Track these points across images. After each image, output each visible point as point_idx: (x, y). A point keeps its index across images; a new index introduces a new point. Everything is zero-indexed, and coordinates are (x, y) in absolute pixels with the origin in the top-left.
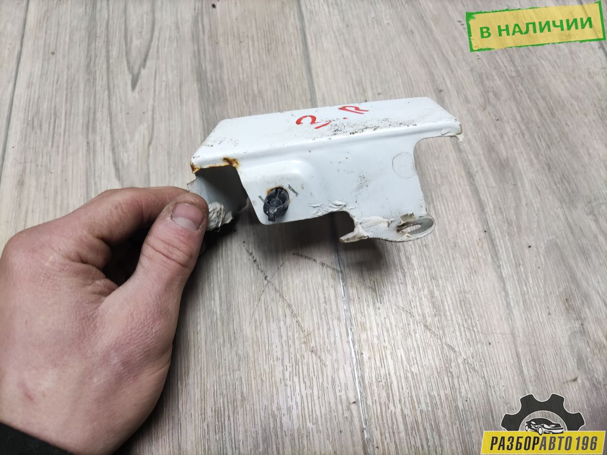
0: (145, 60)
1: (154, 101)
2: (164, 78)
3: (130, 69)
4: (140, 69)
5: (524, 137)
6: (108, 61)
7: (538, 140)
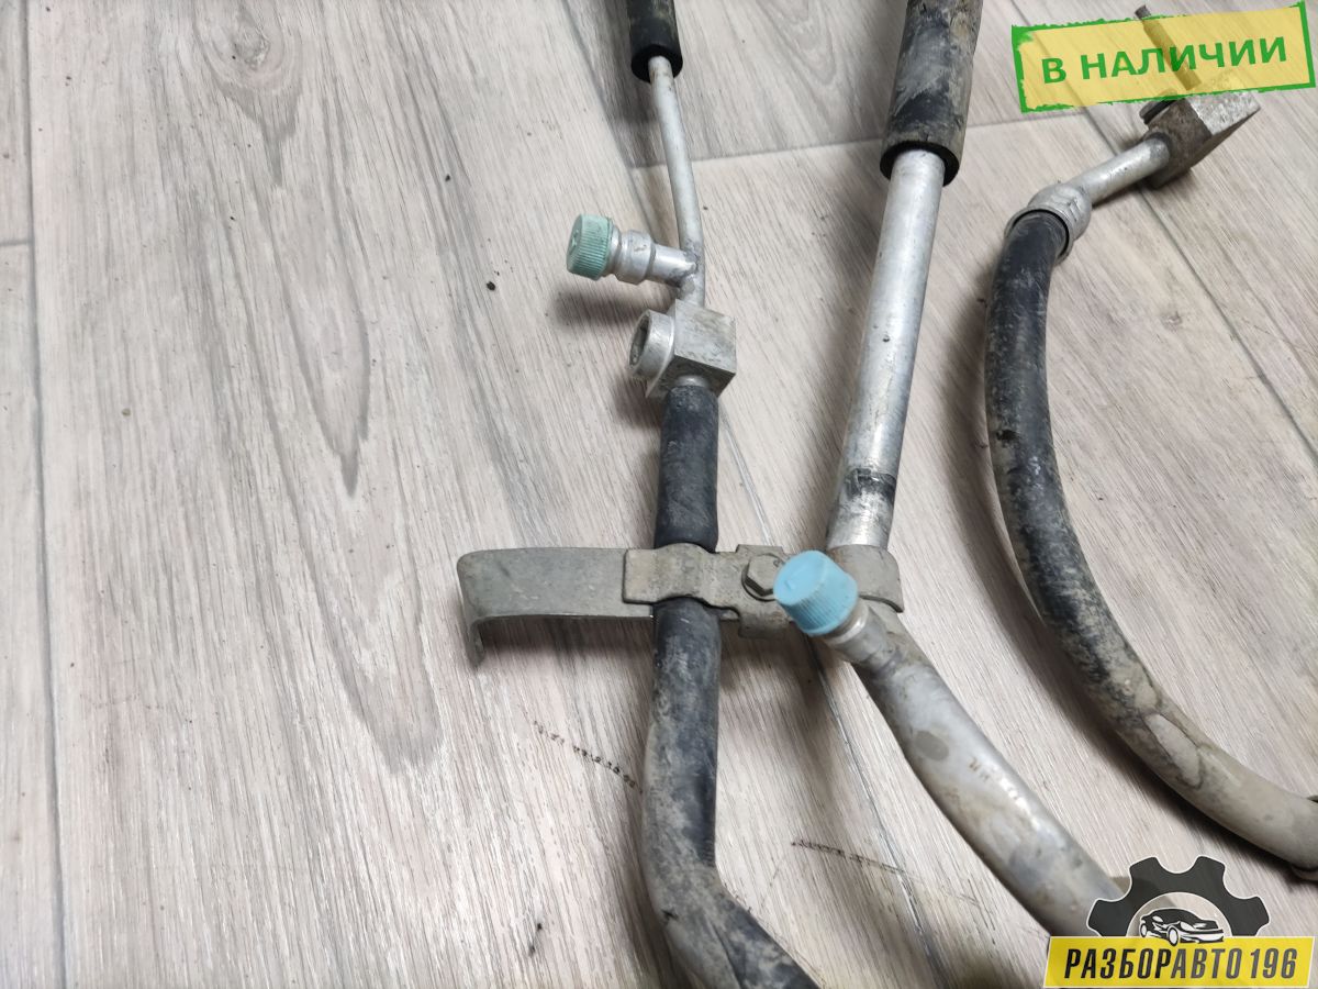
0: (363, 419)
1: (406, 516)
2: (417, 460)
3: (333, 442)
4: (355, 441)
5: (1155, 530)
6: (273, 426)
7: (1180, 534)
